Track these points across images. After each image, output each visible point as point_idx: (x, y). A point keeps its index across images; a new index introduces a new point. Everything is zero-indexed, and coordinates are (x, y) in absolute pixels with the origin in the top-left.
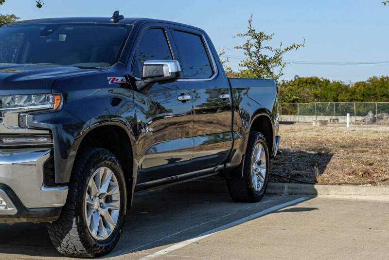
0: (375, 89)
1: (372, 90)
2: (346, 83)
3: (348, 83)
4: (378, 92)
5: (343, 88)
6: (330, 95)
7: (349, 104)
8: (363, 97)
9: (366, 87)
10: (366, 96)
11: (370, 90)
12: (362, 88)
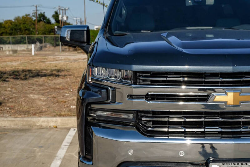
1: (18, 26)
8: (11, 31)
9: (13, 24)
10: (14, 30)
11: (16, 25)
12: (10, 24)
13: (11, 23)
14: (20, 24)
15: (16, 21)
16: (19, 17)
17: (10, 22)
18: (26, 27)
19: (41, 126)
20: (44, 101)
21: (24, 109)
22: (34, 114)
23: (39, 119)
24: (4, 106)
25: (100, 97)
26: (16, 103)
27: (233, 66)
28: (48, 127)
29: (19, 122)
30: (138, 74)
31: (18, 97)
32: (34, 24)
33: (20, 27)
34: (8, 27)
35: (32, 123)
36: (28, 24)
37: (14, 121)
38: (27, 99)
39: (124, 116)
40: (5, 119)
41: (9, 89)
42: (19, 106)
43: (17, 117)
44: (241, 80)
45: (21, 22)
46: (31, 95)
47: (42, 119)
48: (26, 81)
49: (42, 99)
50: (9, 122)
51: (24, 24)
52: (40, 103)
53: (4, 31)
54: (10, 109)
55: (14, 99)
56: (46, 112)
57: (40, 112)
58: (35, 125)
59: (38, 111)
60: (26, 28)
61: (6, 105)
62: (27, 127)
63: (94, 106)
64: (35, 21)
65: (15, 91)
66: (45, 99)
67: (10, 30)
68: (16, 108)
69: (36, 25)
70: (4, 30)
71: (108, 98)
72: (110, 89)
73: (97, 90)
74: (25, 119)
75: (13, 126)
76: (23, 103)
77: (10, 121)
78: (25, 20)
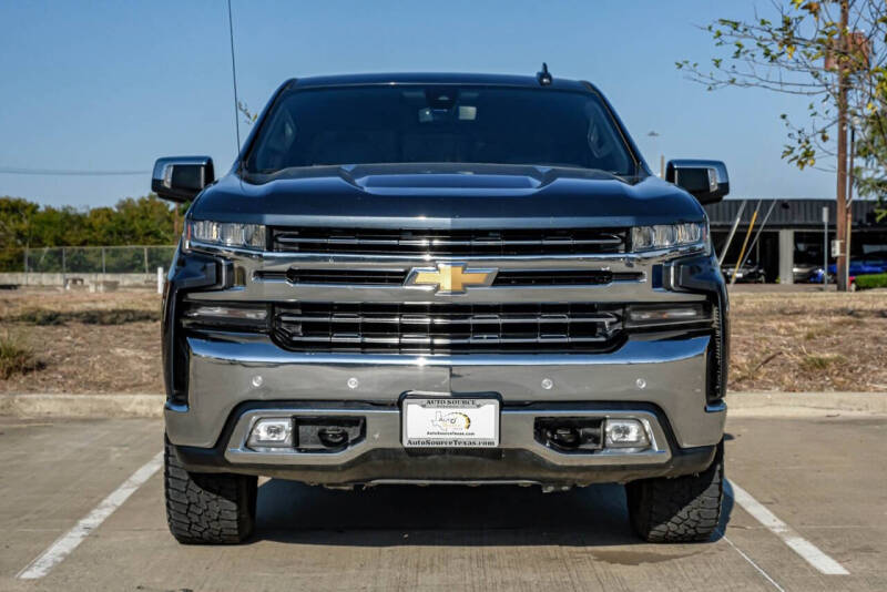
0: (133, 223)
1: (126, 225)
2: (81, 211)
3: (84, 211)
4: (138, 226)
5: (74, 219)
6: (48, 234)
7: (80, 251)
8: (108, 237)
9: (114, 218)
10: (116, 235)
11: (123, 222)
12: (106, 220)
13: (109, 216)
14: (133, 218)
15: (123, 211)
16: (130, 200)
17: (107, 212)
18: (147, 227)
19: (135, 413)
20: (148, 362)
21: (98, 379)
22: (121, 389)
23: (131, 396)
24: (50, 371)
25: (203, 276)
26: (79, 365)
27: (453, 216)
28: (151, 415)
29: (83, 402)
30: (275, 233)
31: (86, 354)
32: (170, 220)
33: (132, 227)
34: (100, 226)
35: (112, 405)
36: (153, 220)
37: (72, 400)
38: (108, 357)
39: (251, 315)
40: (51, 396)
41: (69, 338)
42: (87, 371)
43: (79, 393)
44: (467, 243)
45: (135, 213)
46: (119, 350)
47: (139, 397)
48: (113, 327)
49: (143, 358)
50: (60, 404)
51: (143, 218)
52: (136, 366)
53: (88, 237)
54: (64, 377)
55: (77, 357)
56: (150, 384)
57: (134, 386)
58: (122, 412)
59: (130, 383)
60: (148, 231)
61: (56, 370)
62: (100, 415)
63: (193, 296)
64: (172, 212)
65: (82, 342)
66: (150, 358)
67: (104, 236)
68: (80, 377)
69: (176, 223)
70: (90, 233)
71: (219, 280)
72: (223, 261)
73: (201, 265)
74: (97, 397)
75: (68, 413)
76: (97, 366)
77: (61, 399)
78: (145, 209)
